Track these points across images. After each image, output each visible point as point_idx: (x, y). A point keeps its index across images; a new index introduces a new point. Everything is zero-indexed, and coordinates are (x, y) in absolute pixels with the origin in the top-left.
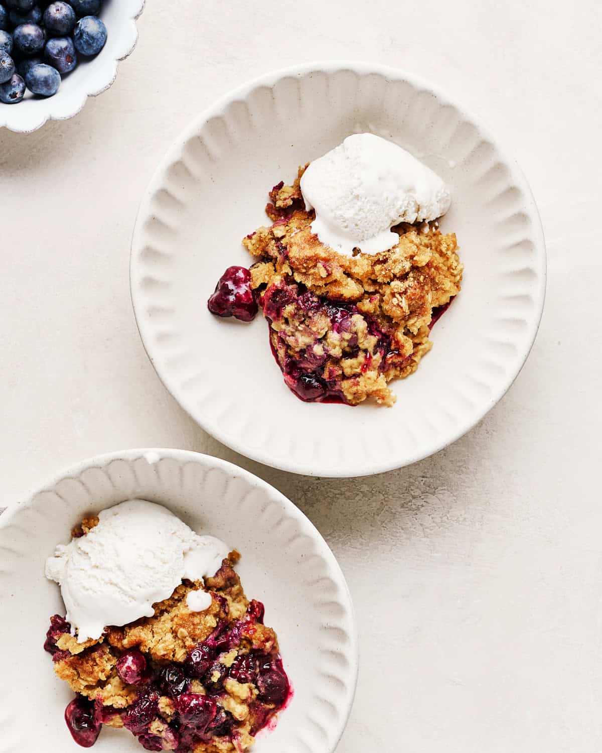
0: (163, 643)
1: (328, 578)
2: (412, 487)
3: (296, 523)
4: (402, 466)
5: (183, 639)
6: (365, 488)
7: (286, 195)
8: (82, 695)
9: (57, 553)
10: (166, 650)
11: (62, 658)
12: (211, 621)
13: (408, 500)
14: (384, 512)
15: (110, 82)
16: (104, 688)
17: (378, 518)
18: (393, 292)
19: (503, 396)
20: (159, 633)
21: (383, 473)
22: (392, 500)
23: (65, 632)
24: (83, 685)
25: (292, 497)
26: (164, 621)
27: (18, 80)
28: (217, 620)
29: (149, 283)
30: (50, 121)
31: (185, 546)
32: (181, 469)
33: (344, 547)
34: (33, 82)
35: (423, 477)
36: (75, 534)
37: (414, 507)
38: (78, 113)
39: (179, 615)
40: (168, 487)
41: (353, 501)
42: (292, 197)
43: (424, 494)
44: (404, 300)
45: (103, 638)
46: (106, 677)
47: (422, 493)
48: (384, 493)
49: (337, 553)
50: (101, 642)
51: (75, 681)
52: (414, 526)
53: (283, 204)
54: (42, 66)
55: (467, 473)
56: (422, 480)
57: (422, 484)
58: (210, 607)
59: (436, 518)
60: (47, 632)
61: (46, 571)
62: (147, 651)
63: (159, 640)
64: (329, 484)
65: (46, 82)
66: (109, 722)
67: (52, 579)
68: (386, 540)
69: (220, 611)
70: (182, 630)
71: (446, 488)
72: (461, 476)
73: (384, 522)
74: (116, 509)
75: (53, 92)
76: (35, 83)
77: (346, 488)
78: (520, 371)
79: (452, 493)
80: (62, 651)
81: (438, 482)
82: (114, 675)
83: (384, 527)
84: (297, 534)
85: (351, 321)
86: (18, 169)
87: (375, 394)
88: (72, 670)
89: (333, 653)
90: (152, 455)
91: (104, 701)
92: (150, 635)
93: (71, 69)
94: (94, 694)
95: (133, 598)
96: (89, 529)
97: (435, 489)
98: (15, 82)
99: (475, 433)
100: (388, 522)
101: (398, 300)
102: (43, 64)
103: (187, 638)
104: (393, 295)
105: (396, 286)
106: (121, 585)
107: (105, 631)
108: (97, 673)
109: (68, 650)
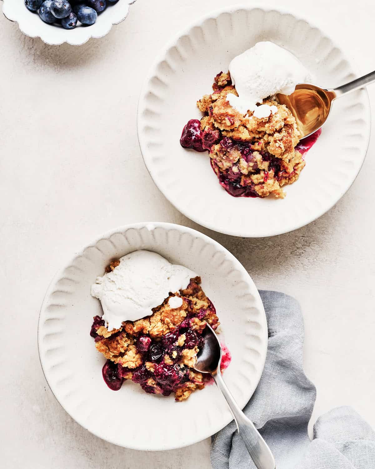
0: (156, 328)
1: (250, 294)
2: (296, 242)
3: (231, 262)
4: (291, 231)
5: (168, 324)
6: (270, 243)
7: (223, 79)
8: (111, 361)
9: (97, 282)
10: (158, 332)
11: (100, 340)
12: (183, 314)
13: (294, 250)
14: (281, 257)
15: (124, 17)
16: (123, 357)
17: (278, 260)
18: (275, 140)
19: (347, 191)
20: (154, 322)
21: (281, 235)
22: (285, 250)
23: (101, 325)
24: (111, 355)
25: (229, 249)
26: (156, 316)
27: (73, 16)
28: (187, 312)
29: (148, 129)
30: (92, 39)
31: (168, 275)
32: (167, 234)
33: (259, 277)
34: (82, 17)
35: (303, 237)
36: (107, 271)
37: (298, 253)
38: (107, 34)
39: (165, 311)
40: (159, 243)
41: (264, 250)
42: (227, 80)
43: (303, 246)
44: (281, 143)
45: (122, 328)
46: (124, 351)
47: (302, 246)
48: (281, 246)
49: (255, 280)
50: (121, 330)
51: (107, 353)
52: (298, 265)
53: (221, 84)
54: (87, 8)
55: (327, 235)
56: (302, 239)
57: (302, 241)
58: (182, 306)
59: (310, 260)
60: (92, 325)
61: (92, 292)
62: (148, 333)
63: (154, 326)
64: (250, 241)
65: (89, 17)
66: (126, 376)
67: (94, 296)
68: (282, 272)
69: (188, 308)
70: (167, 319)
71: (316, 243)
72: (324, 236)
73: (281, 262)
74: (129, 255)
75: (93, 22)
76: (83, 17)
77: (259, 243)
78: (357, 177)
79: (319, 245)
80: (100, 336)
81: (311, 239)
82: (129, 350)
83: (281, 265)
84: (232, 270)
85: (252, 156)
86: (74, 66)
87: (274, 192)
88: (105, 347)
89: (253, 336)
90: (150, 226)
91: (123, 364)
92: (149, 324)
93: (103, 9)
94: (118, 360)
95: (141, 306)
96: (114, 267)
97: (310, 244)
98: (71, 17)
99: (332, 212)
100: (284, 262)
101: (279, 144)
102: (87, 7)
103: (170, 324)
104: (275, 141)
105: (277, 136)
106: (133, 298)
107: (123, 324)
108: (120, 348)
109: (103, 336)
